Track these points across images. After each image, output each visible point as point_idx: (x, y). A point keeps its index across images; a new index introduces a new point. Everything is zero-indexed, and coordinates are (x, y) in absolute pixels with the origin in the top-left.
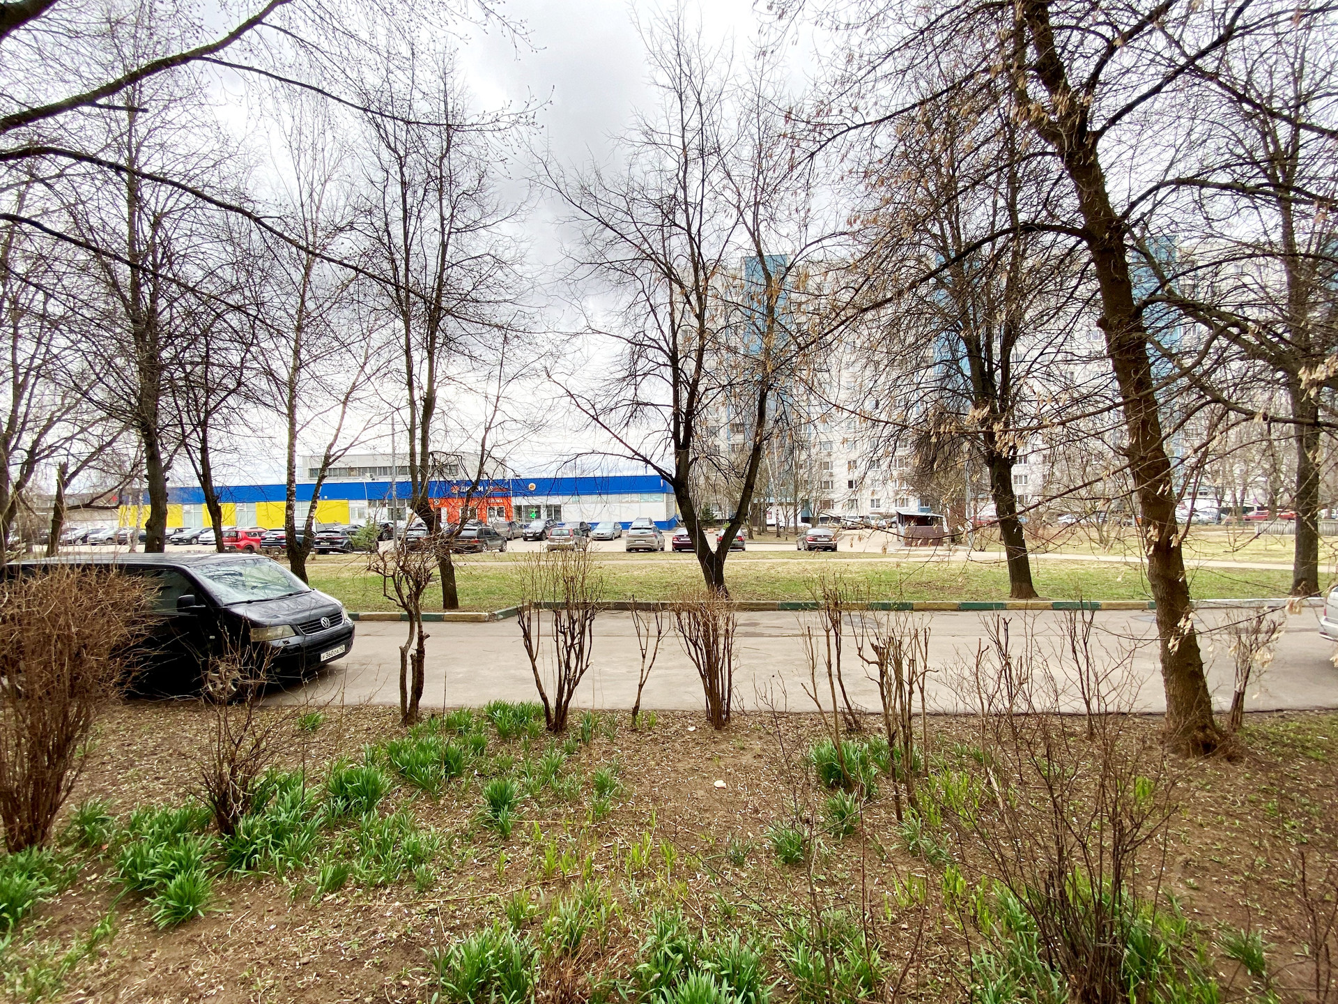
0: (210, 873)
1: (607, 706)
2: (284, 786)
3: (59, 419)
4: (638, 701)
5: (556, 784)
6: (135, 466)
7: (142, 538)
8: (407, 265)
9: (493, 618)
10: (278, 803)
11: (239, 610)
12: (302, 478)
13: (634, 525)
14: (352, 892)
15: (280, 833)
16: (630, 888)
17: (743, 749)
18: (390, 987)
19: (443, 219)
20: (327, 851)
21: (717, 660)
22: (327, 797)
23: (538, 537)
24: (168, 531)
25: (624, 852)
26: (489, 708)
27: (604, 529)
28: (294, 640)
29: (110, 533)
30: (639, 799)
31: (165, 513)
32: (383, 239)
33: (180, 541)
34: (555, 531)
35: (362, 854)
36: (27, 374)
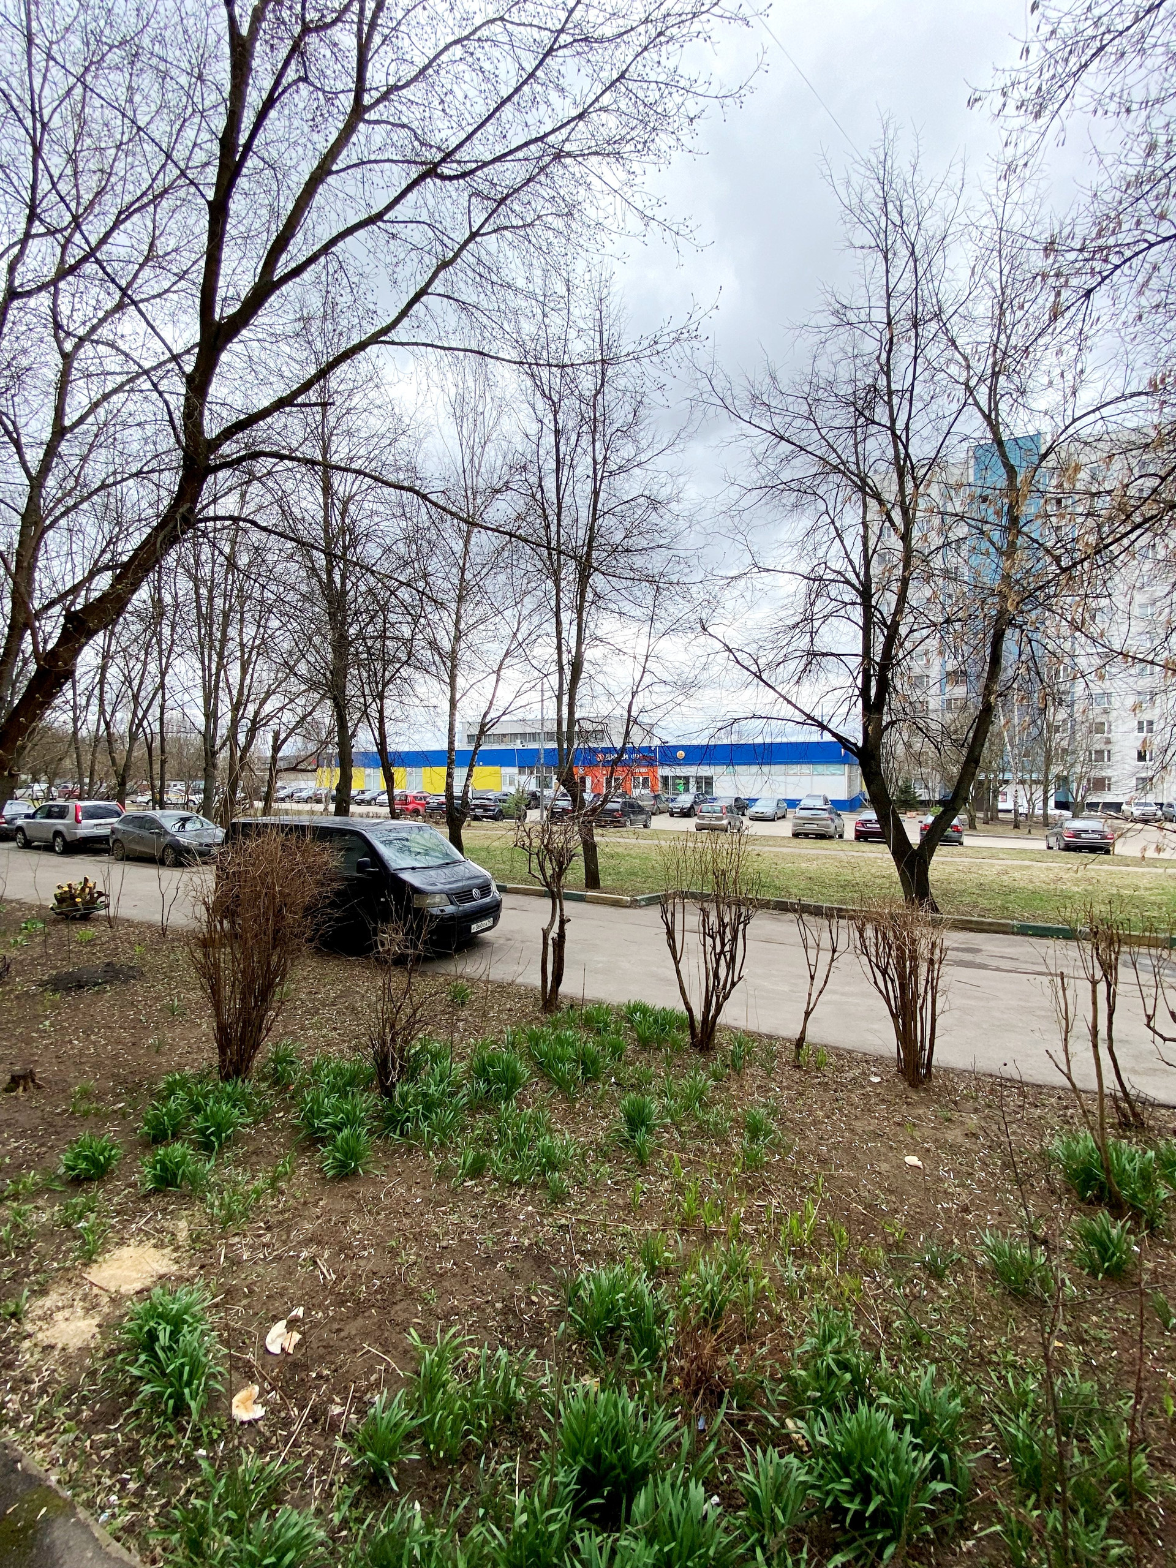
0: (370, 1132)
1: (764, 1029)
2: (436, 1057)
3: (274, 692)
4: (803, 1032)
5: (700, 1114)
6: (329, 733)
7: (333, 798)
8: (559, 520)
9: (634, 904)
10: (429, 1075)
11: (406, 876)
12: (461, 744)
13: (803, 804)
14: (489, 1183)
15: (430, 1105)
16: (786, 1266)
17: (950, 1120)
18: (520, 1298)
19: (595, 463)
20: (469, 1135)
21: (916, 997)
22: (470, 1076)
23: (686, 813)
24: (353, 792)
25: (781, 1218)
26: (629, 1007)
27: (764, 807)
28: (450, 909)
29: (310, 793)
30: (801, 1156)
31: (351, 778)
32: (535, 496)
33: (362, 802)
34: (705, 807)
35: (500, 1145)
36: (250, 652)
